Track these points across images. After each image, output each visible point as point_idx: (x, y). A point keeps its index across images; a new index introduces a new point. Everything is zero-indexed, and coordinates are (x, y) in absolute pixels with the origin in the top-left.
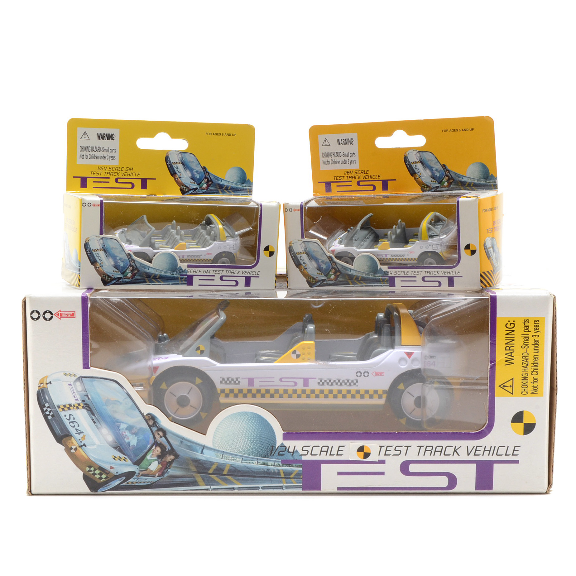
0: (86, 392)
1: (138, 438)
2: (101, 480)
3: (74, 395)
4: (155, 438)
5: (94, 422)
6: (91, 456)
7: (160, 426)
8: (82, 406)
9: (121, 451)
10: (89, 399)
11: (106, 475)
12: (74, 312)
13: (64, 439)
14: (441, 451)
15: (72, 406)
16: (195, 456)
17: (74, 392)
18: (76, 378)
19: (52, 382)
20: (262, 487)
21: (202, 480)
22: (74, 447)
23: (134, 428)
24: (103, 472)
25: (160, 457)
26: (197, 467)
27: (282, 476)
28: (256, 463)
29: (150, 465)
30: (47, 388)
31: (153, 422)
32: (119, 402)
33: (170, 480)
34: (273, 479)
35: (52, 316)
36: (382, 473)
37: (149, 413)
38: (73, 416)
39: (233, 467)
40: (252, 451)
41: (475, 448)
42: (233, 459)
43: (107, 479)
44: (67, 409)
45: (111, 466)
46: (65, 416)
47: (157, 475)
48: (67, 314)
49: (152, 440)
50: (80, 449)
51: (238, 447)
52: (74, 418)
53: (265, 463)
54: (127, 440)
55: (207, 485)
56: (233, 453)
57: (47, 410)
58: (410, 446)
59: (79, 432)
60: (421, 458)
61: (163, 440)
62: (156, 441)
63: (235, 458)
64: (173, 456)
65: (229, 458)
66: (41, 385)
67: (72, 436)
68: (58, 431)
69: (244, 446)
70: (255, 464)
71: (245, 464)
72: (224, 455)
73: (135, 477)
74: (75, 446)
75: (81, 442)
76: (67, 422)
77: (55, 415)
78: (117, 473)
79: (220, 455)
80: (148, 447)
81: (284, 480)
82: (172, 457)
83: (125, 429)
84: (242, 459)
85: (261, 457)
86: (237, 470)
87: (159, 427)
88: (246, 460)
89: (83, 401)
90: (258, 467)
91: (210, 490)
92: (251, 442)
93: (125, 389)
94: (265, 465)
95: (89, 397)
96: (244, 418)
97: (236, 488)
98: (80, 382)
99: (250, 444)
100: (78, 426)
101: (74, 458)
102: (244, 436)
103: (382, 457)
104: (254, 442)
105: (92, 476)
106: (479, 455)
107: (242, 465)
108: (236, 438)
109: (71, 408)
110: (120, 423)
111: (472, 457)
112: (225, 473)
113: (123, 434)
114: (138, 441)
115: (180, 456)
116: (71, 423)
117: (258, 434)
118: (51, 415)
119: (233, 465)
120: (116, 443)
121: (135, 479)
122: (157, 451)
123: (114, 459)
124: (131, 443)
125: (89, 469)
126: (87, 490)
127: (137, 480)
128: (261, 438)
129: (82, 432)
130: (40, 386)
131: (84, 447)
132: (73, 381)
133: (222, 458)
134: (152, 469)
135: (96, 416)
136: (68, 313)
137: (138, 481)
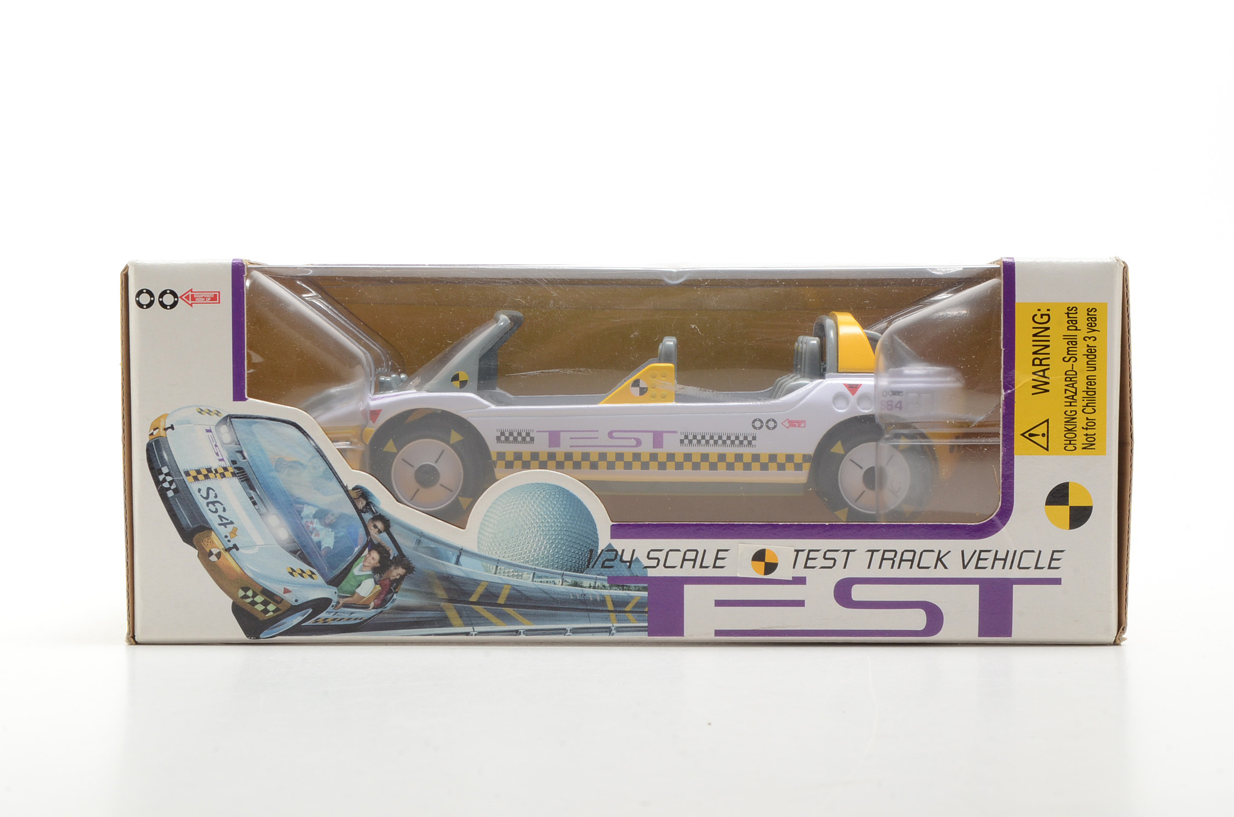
0: (240, 444)
1: (336, 533)
2: (267, 615)
3: (217, 450)
4: (368, 533)
5: (254, 503)
6: (247, 567)
7: (377, 510)
8: (231, 473)
9: (304, 558)
10: (244, 458)
11: (275, 606)
12: (218, 293)
13: (197, 536)
14: (912, 561)
15: (212, 472)
16: (444, 569)
17: (216, 446)
18: (219, 418)
19: (175, 427)
20: (571, 630)
21: (458, 616)
22: (215, 551)
23: (329, 515)
24: (269, 600)
25: (379, 570)
26: (447, 590)
27: (610, 607)
28: (559, 581)
29: (359, 585)
30: (166, 438)
31: (365, 503)
32: (302, 464)
33: (396, 616)
34: (591, 614)
35: (176, 299)
36: (800, 603)
37: (357, 486)
38: (214, 491)
39: (516, 590)
40: (552, 558)
41: (977, 554)
42: (517, 575)
43: (278, 613)
44: (204, 478)
45: (286, 587)
46: (199, 490)
47: (372, 604)
48: (203, 297)
49: (362, 539)
50: (226, 555)
51: (526, 552)
52: (216, 494)
53: (577, 583)
54: (315, 539)
55: (466, 625)
56: (517, 562)
57: (164, 480)
58: (854, 551)
59: (224, 521)
60: (875, 573)
61: (384, 538)
62: (371, 538)
63: (521, 574)
64: (403, 568)
65: (508, 572)
66: (155, 433)
67: (211, 529)
68: (187, 521)
69: (538, 549)
70: (558, 584)
71: (539, 584)
72: (499, 568)
73: (330, 609)
74: (218, 548)
75: (229, 541)
76: (202, 503)
77: (180, 489)
78: (296, 601)
79: (491, 567)
80: (355, 551)
81: (613, 615)
82: (401, 571)
83: (311, 516)
84: (534, 574)
85: (570, 571)
86: (524, 595)
87: (377, 512)
88: (540, 577)
89: (234, 462)
90: (564, 590)
91: (472, 635)
92: (551, 541)
93: (313, 440)
94: (578, 587)
95: (246, 454)
96: (537, 496)
97: (522, 631)
98: (227, 425)
99: (548, 547)
100: (224, 510)
101: (216, 571)
102: (537, 531)
103: (800, 572)
104: (557, 541)
105: (248, 608)
106: (985, 568)
107: (534, 586)
108: (522, 534)
109: (210, 475)
110: (303, 505)
111: (971, 572)
112: (501, 601)
113: (308, 527)
114: (337, 541)
115: (415, 569)
116: (210, 505)
117: (563, 527)
118: (173, 490)
119: (517, 586)
120: (296, 542)
121: (330, 613)
122: (373, 558)
123: (291, 574)
124: (322, 543)
125: (244, 593)
126: (241, 635)
127: (334, 615)
128: (570, 533)
129: (232, 523)
130: (152, 434)
131: (234, 550)
132: (215, 424)
133: (495, 573)
134: (362, 594)
135: (257, 490)
136: (206, 295)
137: (335, 617)
